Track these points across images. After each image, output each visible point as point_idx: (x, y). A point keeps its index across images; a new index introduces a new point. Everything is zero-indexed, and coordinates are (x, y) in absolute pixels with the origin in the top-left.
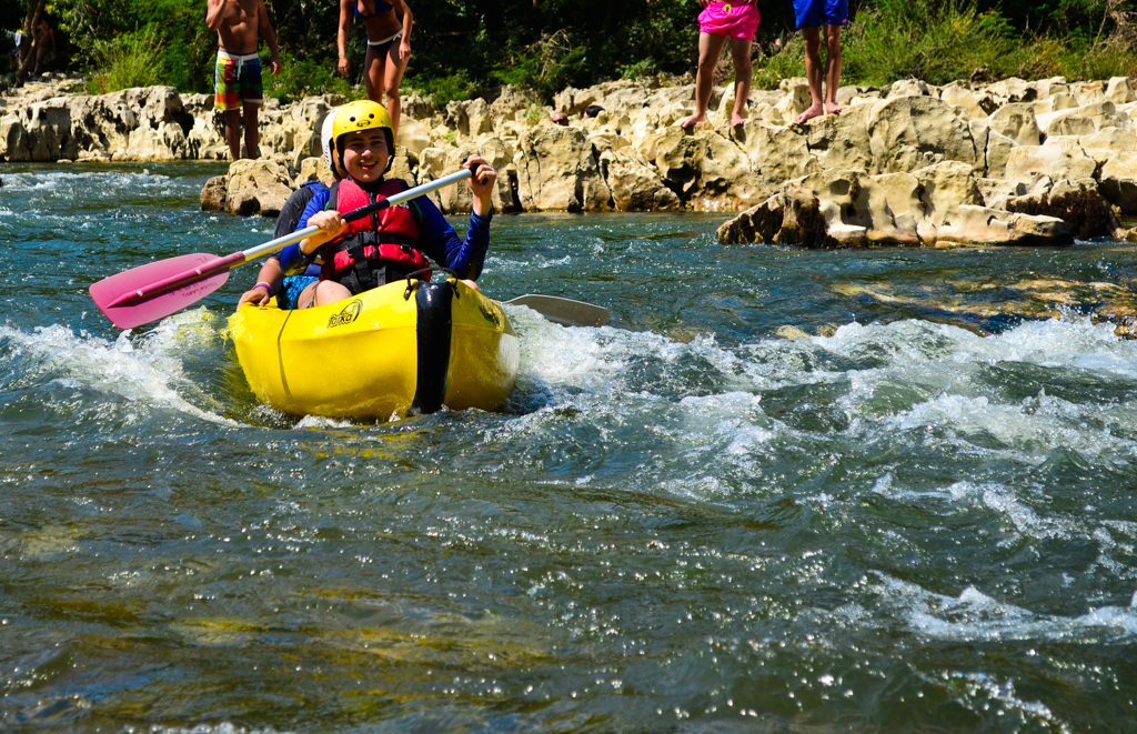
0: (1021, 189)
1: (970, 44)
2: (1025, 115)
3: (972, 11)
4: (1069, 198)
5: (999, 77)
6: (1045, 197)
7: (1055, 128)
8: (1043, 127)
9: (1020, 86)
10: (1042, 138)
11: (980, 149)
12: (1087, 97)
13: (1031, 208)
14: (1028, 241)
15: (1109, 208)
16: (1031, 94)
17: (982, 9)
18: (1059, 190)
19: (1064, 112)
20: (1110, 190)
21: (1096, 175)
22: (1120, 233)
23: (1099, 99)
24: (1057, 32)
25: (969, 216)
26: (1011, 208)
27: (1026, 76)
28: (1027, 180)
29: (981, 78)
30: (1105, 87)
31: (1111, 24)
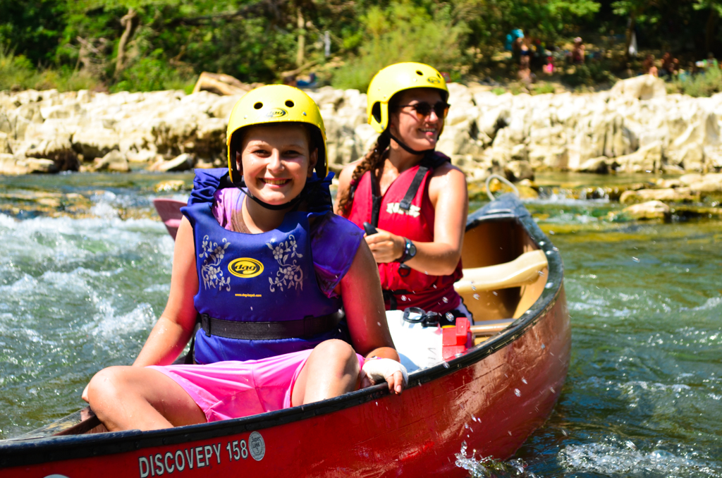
0: (33, 147)
1: (11, 73)
2: (36, 109)
3: (11, 56)
4: (57, 152)
5: (25, 89)
6: (44, 152)
7: (51, 116)
8: (45, 115)
9: (34, 94)
10: (44, 120)
11: (13, 126)
12: (68, 100)
13: (38, 156)
14: (36, 172)
15: (76, 157)
16: (40, 99)
17: (17, 54)
18: (51, 148)
19: (57, 108)
20: (77, 148)
21: (71, 140)
22: (82, 169)
23: (73, 102)
24: (54, 67)
25: (6, 160)
26: (27, 156)
27: (39, 89)
28: (35, 142)
29: (16, 90)
30: (76, 96)
31: (82, 65)
